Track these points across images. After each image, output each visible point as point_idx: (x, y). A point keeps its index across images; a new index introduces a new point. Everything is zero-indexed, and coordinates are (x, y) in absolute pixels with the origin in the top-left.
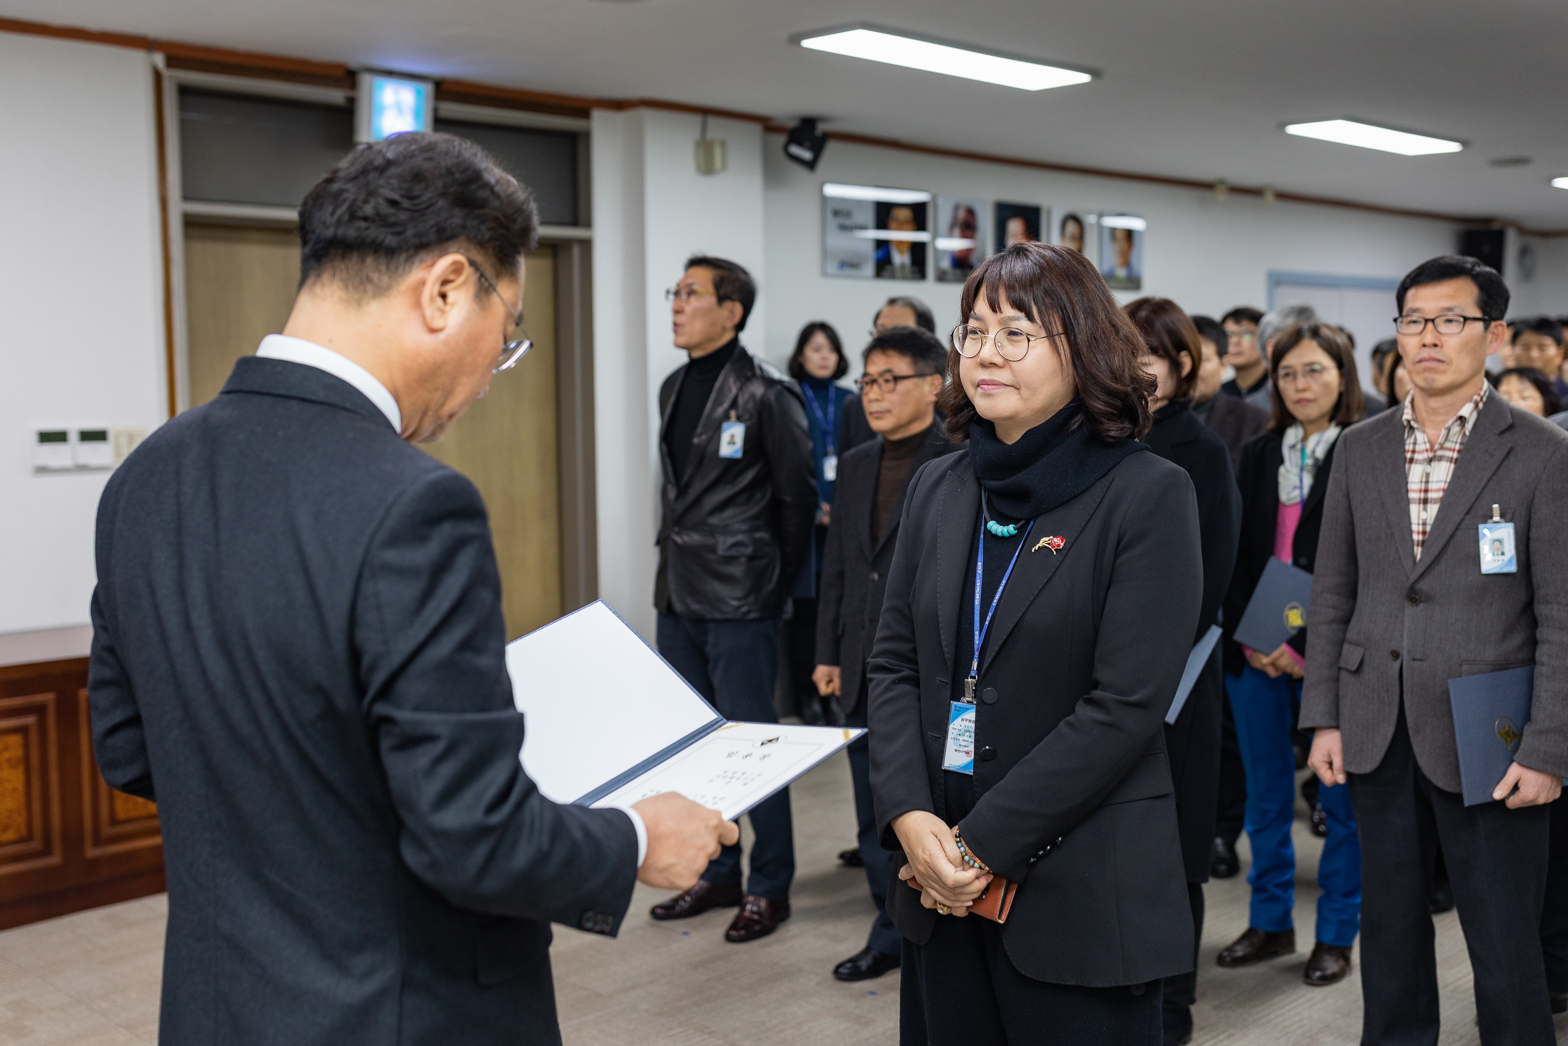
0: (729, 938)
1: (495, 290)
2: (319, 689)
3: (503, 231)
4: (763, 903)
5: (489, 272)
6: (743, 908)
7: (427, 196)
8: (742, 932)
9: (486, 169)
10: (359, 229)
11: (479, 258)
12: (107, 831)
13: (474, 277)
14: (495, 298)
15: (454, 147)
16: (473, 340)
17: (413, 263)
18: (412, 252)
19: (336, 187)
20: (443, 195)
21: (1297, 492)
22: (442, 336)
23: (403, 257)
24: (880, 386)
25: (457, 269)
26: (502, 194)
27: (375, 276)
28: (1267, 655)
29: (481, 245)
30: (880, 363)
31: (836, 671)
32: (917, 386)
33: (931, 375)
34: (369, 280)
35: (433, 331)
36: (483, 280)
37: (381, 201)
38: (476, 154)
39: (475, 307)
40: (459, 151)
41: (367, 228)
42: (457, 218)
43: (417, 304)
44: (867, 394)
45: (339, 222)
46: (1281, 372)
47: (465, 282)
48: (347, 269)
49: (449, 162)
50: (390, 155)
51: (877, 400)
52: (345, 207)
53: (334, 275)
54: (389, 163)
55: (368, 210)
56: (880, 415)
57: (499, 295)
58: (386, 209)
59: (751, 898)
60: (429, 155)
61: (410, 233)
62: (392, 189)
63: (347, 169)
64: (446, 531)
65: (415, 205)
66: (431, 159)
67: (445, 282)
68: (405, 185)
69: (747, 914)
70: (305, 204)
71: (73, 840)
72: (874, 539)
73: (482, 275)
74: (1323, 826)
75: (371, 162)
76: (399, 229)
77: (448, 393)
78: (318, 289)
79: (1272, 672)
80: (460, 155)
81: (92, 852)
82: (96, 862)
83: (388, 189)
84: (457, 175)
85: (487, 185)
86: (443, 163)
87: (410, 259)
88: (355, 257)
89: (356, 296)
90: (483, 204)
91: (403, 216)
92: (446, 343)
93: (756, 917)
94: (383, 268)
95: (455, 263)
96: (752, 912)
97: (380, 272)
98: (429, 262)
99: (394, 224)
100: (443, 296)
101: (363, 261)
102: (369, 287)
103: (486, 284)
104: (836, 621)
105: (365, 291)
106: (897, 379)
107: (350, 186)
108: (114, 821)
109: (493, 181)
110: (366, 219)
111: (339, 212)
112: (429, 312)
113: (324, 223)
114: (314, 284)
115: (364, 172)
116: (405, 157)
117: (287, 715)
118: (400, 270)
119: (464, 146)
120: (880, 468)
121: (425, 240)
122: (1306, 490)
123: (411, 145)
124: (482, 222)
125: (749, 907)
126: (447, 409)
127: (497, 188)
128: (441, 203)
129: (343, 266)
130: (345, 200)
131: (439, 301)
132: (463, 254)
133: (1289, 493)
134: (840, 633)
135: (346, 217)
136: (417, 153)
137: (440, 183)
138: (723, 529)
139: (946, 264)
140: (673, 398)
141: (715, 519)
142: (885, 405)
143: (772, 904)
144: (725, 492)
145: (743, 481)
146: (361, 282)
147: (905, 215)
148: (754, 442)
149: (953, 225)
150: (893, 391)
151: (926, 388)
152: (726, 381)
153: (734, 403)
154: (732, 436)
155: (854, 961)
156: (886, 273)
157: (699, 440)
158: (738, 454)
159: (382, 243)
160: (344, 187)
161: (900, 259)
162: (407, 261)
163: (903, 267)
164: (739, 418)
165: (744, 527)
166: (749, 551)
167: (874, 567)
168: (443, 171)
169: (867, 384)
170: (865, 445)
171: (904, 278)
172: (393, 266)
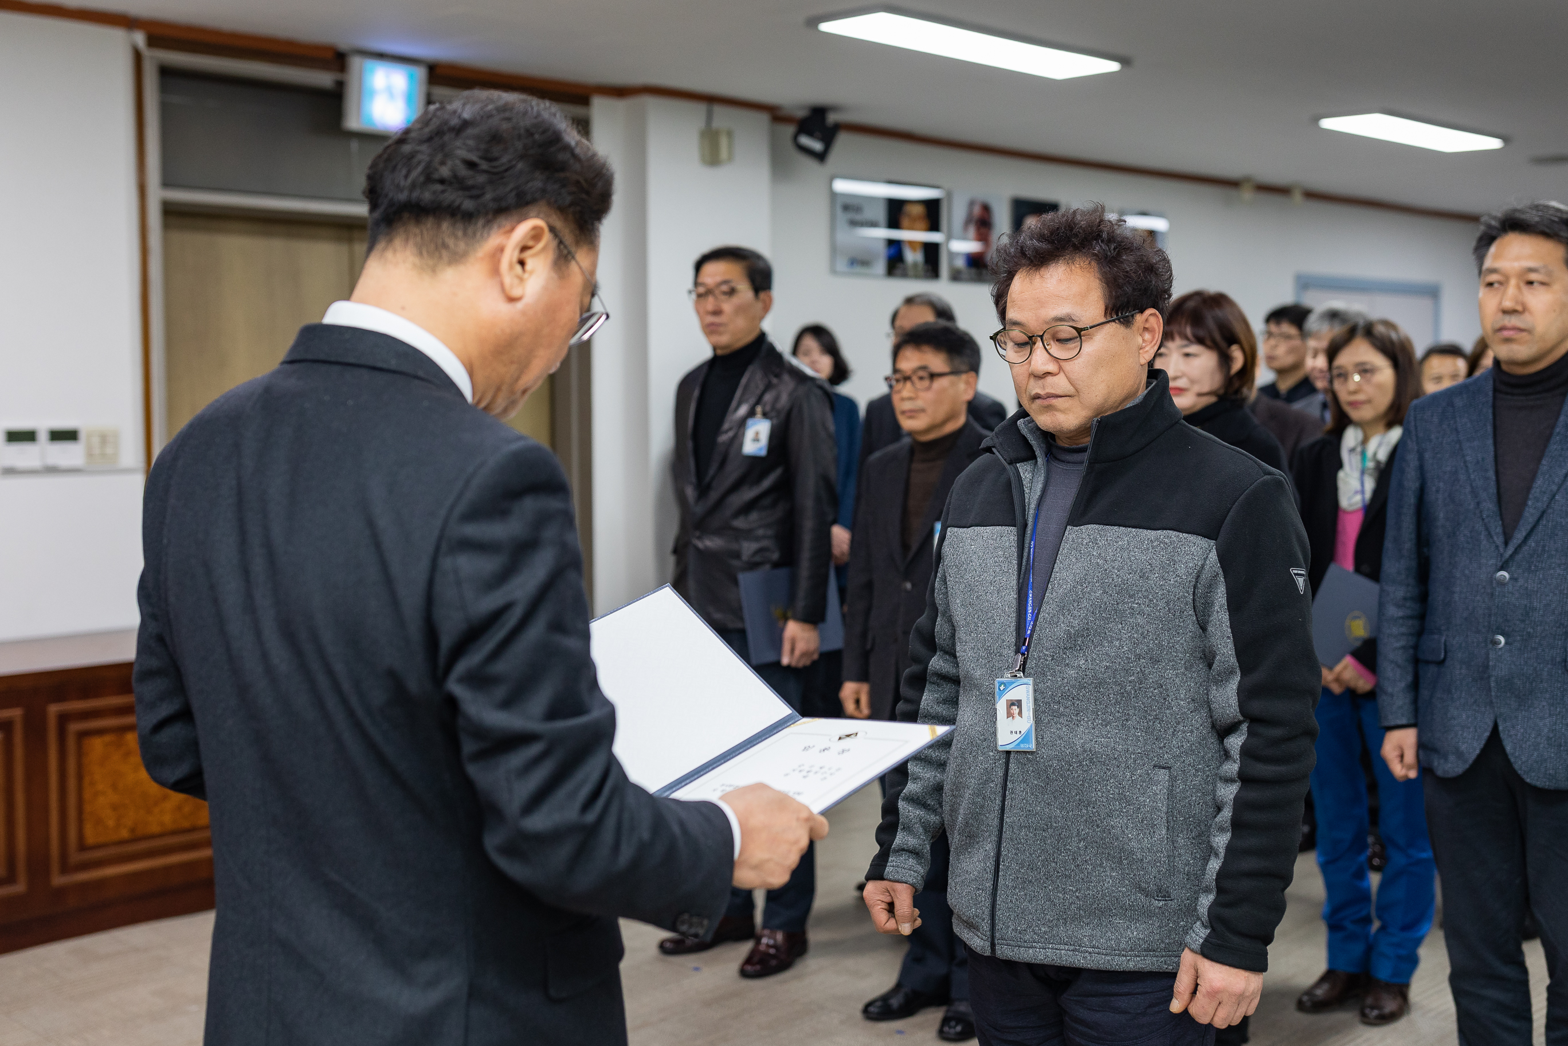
0: (744, 973)
1: (573, 258)
2: (392, 674)
3: (584, 196)
4: (780, 937)
5: (568, 238)
7: (504, 159)
8: (758, 967)
9: (565, 131)
10: (434, 192)
11: (558, 224)
12: (75, 857)
13: (554, 244)
14: (574, 267)
15: (532, 108)
16: (550, 310)
17: (490, 229)
18: (490, 216)
19: (407, 148)
20: (522, 157)
21: (1358, 498)
22: (519, 305)
23: (481, 222)
24: (913, 383)
25: (536, 235)
26: (582, 156)
27: (451, 242)
28: (1331, 668)
29: (561, 210)
30: (911, 360)
31: (864, 689)
32: (953, 384)
33: (966, 372)
34: (445, 246)
35: (512, 300)
36: (562, 247)
37: (458, 162)
38: (555, 115)
39: (554, 275)
40: (538, 112)
41: (443, 192)
42: (537, 183)
43: (495, 271)
44: (899, 392)
45: (413, 186)
46: (1335, 372)
47: (544, 249)
48: (422, 234)
49: (527, 122)
50: (466, 115)
51: (910, 399)
52: (420, 169)
53: (407, 240)
54: (466, 124)
55: (445, 171)
56: (912, 414)
57: (578, 264)
58: (463, 172)
59: (767, 932)
60: (507, 114)
61: (488, 196)
62: (470, 150)
63: (421, 129)
64: (530, 505)
65: (495, 167)
66: (509, 119)
67: (524, 249)
68: (483, 146)
69: (762, 948)
71: (38, 866)
72: (905, 547)
73: (561, 242)
74: (1377, 859)
75: (446, 122)
76: (475, 192)
77: (524, 366)
78: (389, 254)
79: (1336, 689)
80: (538, 115)
81: (58, 880)
82: (62, 892)
83: (463, 149)
84: (537, 136)
85: (567, 148)
86: (522, 124)
87: (488, 223)
88: (430, 222)
89: (431, 262)
90: (563, 167)
91: (481, 179)
92: (524, 313)
93: (772, 951)
94: (460, 233)
95: (535, 228)
96: (768, 946)
97: (456, 237)
98: (508, 227)
99: (473, 187)
100: (522, 263)
101: (439, 226)
102: (445, 253)
103: (565, 252)
104: (864, 635)
105: (440, 257)
106: (933, 376)
107: (424, 148)
108: (83, 847)
109: (573, 143)
110: (442, 181)
111: (414, 174)
112: (508, 279)
113: (398, 186)
114: (385, 249)
115: (439, 133)
116: (482, 117)
117: (354, 701)
118: (478, 234)
119: (542, 106)
120: (909, 471)
121: (504, 204)
122: (1368, 495)
123: (486, 105)
124: (564, 186)
125: (765, 941)
126: (522, 383)
127: (578, 151)
128: (520, 166)
129: (417, 231)
130: (419, 163)
131: (518, 268)
132: (542, 219)
133: (1350, 499)
134: (869, 646)
135: (422, 179)
136: (494, 112)
137: (519, 145)
138: (747, 534)
139: (960, 263)
140: (696, 393)
141: (740, 523)
142: (919, 404)
143: (789, 937)
144: (748, 494)
145: (767, 483)
146: (437, 248)
147: (918, 210)
148: (779, 440)
149: (968, 222)
150: (929, 389)
151: (962, 386)
152: (753, 377)
153: (758, 402)
154: (757, 434)
155: (885, 998)
156: (898, 271)
157: (723, 438)
158: (763, 453)
159: (459, 207)
160: (418, 148)
161: (913, 257)
162: (484, 226)
163: (915, 265)
164: (765, 415)
165: (770, 532)
166: (775, 556)
167: (907, 576)
168: (522, 131)
169: (897, 381)
170: (892, 448)
171: (917, 277)
172: (470, 231)
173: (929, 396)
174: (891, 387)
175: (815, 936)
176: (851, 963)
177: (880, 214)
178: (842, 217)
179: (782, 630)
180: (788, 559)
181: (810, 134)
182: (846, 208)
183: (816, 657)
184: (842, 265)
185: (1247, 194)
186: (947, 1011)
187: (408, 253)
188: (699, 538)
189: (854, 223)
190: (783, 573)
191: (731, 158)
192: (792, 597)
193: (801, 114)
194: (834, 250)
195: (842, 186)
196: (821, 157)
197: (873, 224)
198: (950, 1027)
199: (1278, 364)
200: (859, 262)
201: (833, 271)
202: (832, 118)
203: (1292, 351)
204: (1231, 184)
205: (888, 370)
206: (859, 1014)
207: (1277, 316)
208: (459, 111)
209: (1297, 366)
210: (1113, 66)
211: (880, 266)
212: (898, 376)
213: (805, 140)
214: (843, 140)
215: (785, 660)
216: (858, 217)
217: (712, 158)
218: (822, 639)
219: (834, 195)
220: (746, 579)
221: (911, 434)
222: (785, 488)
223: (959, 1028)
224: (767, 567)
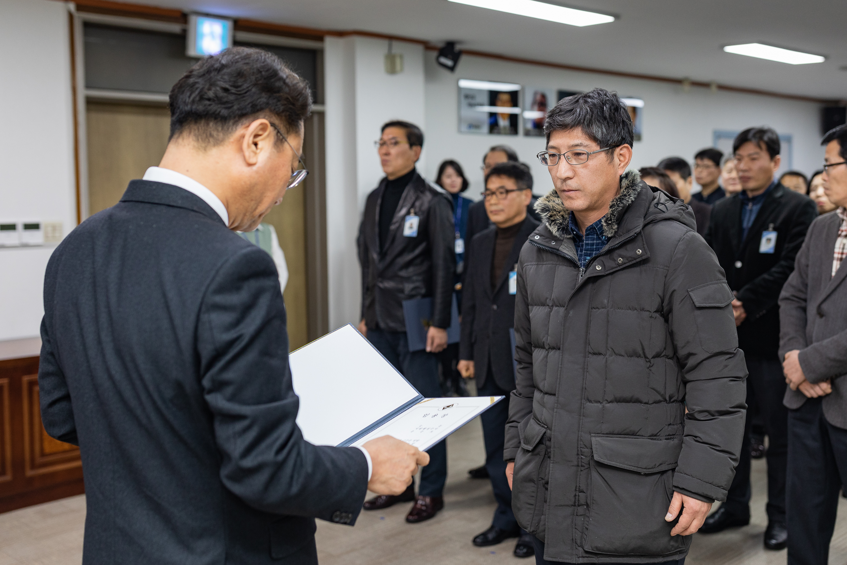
0: (408, 521)
1: (286, 140)
3: (291, 106)
4: (428, 500)
5: (282, 130)
6: (416, 503)
7: (245, 86)
8: (416, 517)
9: (280, 70)
10: (205, 105)
11: (277, 122)
12: (39, 460)
13: (274, 133)
14: (286, 146)
15: (261, 57)
16: (272, 170)
17: (237, 126)
18: (237, 119)
19: (191, 80)
20: (255, 85)
22: (255, 168)
23: (231, 123)
24: (497, 196)
25: (263, 128)
26: (290, 84)
27: (215, 133)
29: (278, 114)
30: (495, 183)
31: (471, 364)
32: (518, 196)
33: (526, 189)
34: (211, 136)
35: (250, 165)
36: (279, 134)
37: (218, 88)
38: (274, 61)
39: (274, 150)
40: (265, 59)
41: (210, 105)
42: (263, 99)
43: (240, 150)
44: (489, 201)
45: (193, 101)
47: (268, 136)
48: (198, 129)
49: (258, 65)
50: (224, 62)
51: (495, 204)
52: (197, 92)
53: (190, 133)
54: (223, 66)
55: (211, 94)
56: (496, 213)
57: (289, 144)
58: (221, 94)
59: (421, 497)
60: (247, 61)
61: (235, 107)
62: (225, 82)
63: (199, 70)
64: (253, 284)
65: (238, 91)
66: (248, 64)
67: (256, 136)
68: (233, 79)
69: (418, 506)
70: (173, 91)
71: (18, 466)
72: (493, 285)
73: (278, 132)
75: (212, 66)
76: (230, 105)
77: (259, 202)
78: (180, 140)
80: (265, 61)
81: (30, 473)
82: (32, 479)
83: (222, 81)
84: (264, 73)
85: (281, 79)
86: (255, 66)
87: (236, 123)
88: (203, 122)
89: (203, 145)
90: (279, 90)
91: (232, 98)
92: (257, 172)
93: (424, 508)
94: (220, 129)
95: (262, 124)
96: (422, 505)
97: (218, 130)
98: (247, 124)
99: (227, 102)
100: (256, 144)
101: (208, 124)
102: (211, 140)
103: (281, 137)
104: (471, 334)
105: (209, 142)
106: (508, 192)
107: (200, 80)
108: (43, 454)
109: (284, 76)
110: (209, 99)
111: (193, 96)
112: (247, 153)
113: (185, 102)
114: (178, 138)
115: (209, 72)
116: (232, 64)
118: (230, 130)
119: (267, 56)
120: (495, 244)
121: (244, 112)
123: (236, 55)
124: (279, 101)
125: (420, 502)
126: (258, 212)
127: (287, 81)
128: (254, 90)
129: (196, 127)
130: (197, 89)
131: (253, 147)
132: (267, 119)
134: (473, 340)
135: (198, 98)
136: (240, 60)
137: (253, 78)
138: (408, 279)
139: (529, 126)
140: (379, 201)
141: (403, 273)
142: (500, 207)
143: (433, 500)
144: (408, 257)
145: (417, 251)
146: (207, 137)
147: (506, 97)
148: (424, 228)
149: (534, 103)
150: (505, 198)
151: (523, 197)
152: (409, 193)
153: (413, 206)
154: (411, 224)
155: (484, 534)
156: (496, 131)
157: (393, 227)
158: (415, 235)
159: (219, 114)
160: (197, 81)
161: (503, 123)
162: (234, 124)
163: (505, 128)
164: (416, 214)
165: (420, 278)
166: (423, 291)
167: (494, 301)
168: (255, 71)
169: (488, 195)
170: (485, 232)
171: (506, 134)
172: (225, 127)
173: (506, 202)
174: (485, 198)
175: (448, 499)
176: (467, 513)
177: (485, 99)
178: (464, 102)
179: (426, 332)
180: (430, 293)
181: (446, 56)
182: (467, 97)
183: (445, 346)
184: (464, 128)
185: (686, 87)
186: (519, 541)
187: (191, 139)
188: (381, 282)
189: (471, 105)
190: (427, 300)
191: (402, 70)
192: (432, 314)
193: (441, 45)
194: (460, 120)
195: (464, 84)
196: (452, 69)
197: (482, 105)
198: (520, 550)
199: (703, 181)
200: (474, 126)
201: (460, 131)
202: (458, 47)
203: (710, 174)
204: (677, 81)
205: (482, 189)
206: (470, 543)
207: (701, 155)
208: (220, 59)
209: (713, 182)
210: (609, 19)
211: (485, 128)
212: (488, 192)
213: (443, 60)
214: (464, 60)
215: (428, 349)
216: (473, 102)
217: (392, 70)
218: (449, 336)
219: (460, 89)
220: (406, 304)
221: (495, 223)
222: (428, 254)
223: (525, 550)
224: (419, 298)
